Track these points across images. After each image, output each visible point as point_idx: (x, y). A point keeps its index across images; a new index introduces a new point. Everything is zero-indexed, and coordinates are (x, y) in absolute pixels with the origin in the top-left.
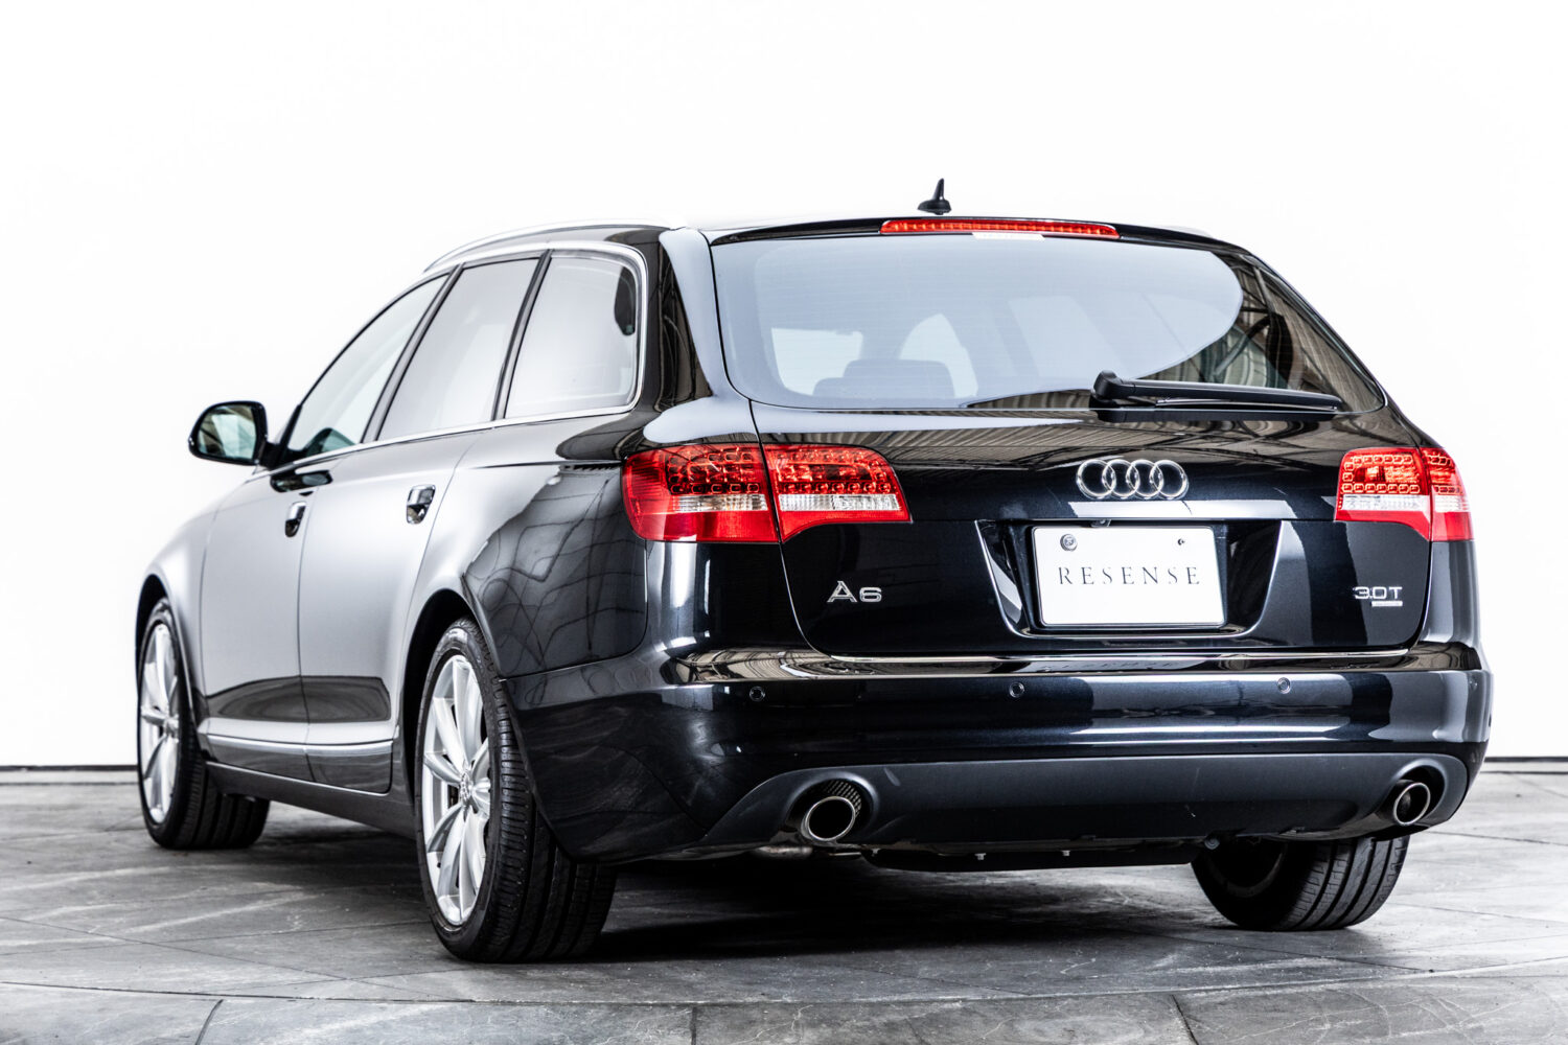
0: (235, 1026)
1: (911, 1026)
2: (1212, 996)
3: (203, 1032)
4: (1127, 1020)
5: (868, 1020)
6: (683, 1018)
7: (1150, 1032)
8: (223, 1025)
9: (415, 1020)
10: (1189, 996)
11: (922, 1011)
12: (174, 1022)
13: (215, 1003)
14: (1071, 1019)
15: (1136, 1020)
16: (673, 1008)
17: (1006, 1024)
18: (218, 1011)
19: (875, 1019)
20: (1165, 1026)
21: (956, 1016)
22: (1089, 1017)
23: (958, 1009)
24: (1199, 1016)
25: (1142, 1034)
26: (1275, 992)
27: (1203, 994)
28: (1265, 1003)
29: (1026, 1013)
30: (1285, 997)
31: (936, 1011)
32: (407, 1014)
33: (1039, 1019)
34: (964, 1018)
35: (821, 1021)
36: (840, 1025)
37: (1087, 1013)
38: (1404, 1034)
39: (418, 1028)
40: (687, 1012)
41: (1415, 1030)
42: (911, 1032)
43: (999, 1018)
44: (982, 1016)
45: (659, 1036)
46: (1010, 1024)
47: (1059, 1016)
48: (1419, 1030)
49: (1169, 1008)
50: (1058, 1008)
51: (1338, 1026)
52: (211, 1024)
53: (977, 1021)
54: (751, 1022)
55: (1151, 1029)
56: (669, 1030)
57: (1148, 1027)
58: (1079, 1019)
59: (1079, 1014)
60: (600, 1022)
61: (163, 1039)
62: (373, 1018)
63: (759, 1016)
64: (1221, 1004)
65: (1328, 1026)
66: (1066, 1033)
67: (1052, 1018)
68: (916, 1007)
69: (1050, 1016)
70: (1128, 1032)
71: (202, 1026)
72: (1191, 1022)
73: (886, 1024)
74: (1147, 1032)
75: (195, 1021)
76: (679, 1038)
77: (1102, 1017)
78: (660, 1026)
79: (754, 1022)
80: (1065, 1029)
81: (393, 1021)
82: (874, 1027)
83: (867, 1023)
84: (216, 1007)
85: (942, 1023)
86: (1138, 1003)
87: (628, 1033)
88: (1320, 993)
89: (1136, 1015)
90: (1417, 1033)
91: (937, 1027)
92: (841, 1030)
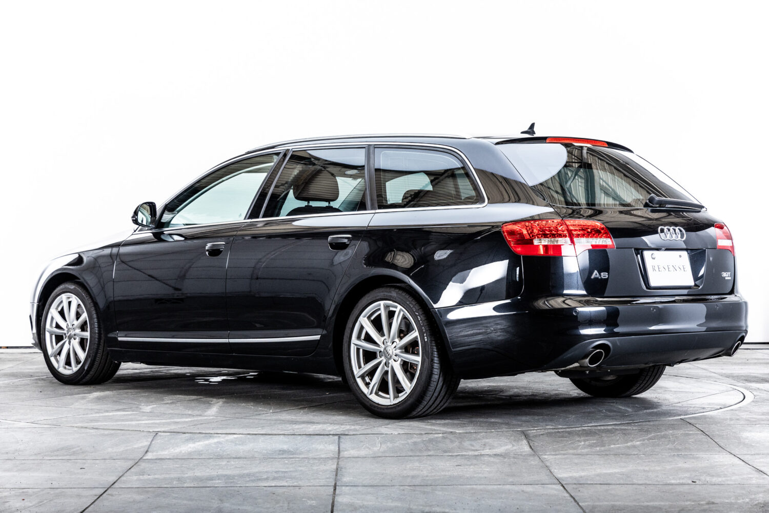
0: (163, 443)
2: (538, 432)
3: (150, 445)
6: (335, 439)
8: (158, 443)
9: (232, 441)
10: (529, 432)
11: (427, 438)
12: (140, 441)
14: (484, 441)
16: (331, 436)
20: (520, 443)
22: (491, 440)
23: (441, 437)
24: (533, 439)
25: (511, 446)
26: (562, 430)
27: (535, 431)
28: (558, 434)
29: (467, 438)
30: (566, 432)
31: (432, 438)
32: (229, 438)
33: (471, 440)
34: (443, 440)
35: (388, 441)
36: (395, 443)
37: (490, 438)
38: (612, 446)
39: (233, 444)
40: (336, 437)
42: (422, 445)
43: (457, 440)
44: (450, 439)
45: (326, 447)
46: (460, 443)
47: (479, 439)
48: (618, 444)
49: (522, 436)
50: (479, 436)
51: (587, 443)
52: (153, 442)
53: (448, 441)
54: (361, 442)
55: (515, 444)
56: (329, 444)
58: (487, 440)
59: (487, 438)
60: (303, 442)
61: (136, 447)
62: (216, 440)
63: (364, 439)
64: (542, 435)
65: (583, 443)
67: (476, 440)
68: (424, 436)
69: (476, 439)
70: (507, 445)
72: (530, 441)
74: (513, 445)
75: (147, 441)
76: (333, 448)
77: (496, 440)
78: (326, 443)
80: (482, 444)
82: (408, 444)
83: (406, 442)
84: (155, 436)
85: (434, 442)
86: (509, 434)
88: (580, 431)
89: (509, 439)
90: (617, 446)
91: (432, 444)
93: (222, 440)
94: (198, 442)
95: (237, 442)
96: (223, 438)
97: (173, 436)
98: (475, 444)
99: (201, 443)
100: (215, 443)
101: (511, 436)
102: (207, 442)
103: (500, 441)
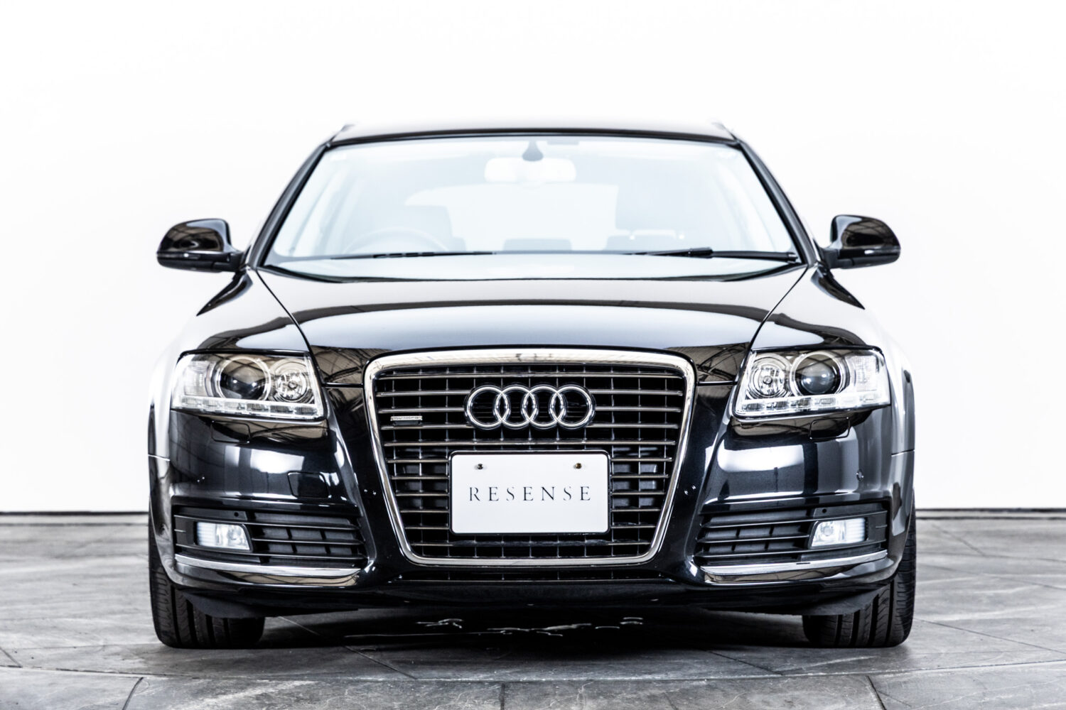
0: (153, 696)
1: (668, 699)
2: (898, 677)
3: (128, 701)
4: (833, 694)
5: (635, 693)
6: (494, 691)
7: (851, 703)
8: (144, 696)
10: (881, 676)
11: (676, 687)
12: (106, 693)
13: (138, 680)
14: (790, 693)
15: (839, 694)
16: (486, 684)
17: (741, 697)
18: (140, 685)
19: (640, 693)
20: (863, 699)
21: (702, 691)
22: (804, 692)
23: (704, 686)
24: (888, 692)
25: (845, 704)
27: (892, 676)
29: (756, 689)
31: (687, 687)
33: (765, 693)
34: (708, 692)
35: (599, 694)
36: (614, 697)
37: (803, 689)
39: (292, 698)
40: (496, 687)
41: (1053, 703)
42: (667, 702)
43: (736, 692)
44: (723, 691)
45: (476, 705)
46: (743, 697)
47: (781, 691)
48: (1057, 702)
49: (865, 685)
50: (780, 685)
52: (134, 695)
53: (718, 694)
54: (546, 695)
55: (852, 701)
56: (484, 700)
57: (849, 699)
58: (796, 693)
59: (797, 690)
60: (430, 694)
61: (99, 706)
63: (552, 690)
66: (786, 704)
67: (776, 693)
68: (672, 684)
69: (774, 691)
70: (835, 702)
71: (127, 697)
72: (882, 696)
73: (649, 697)
74: (848, 703)
75: (122, 692)
76: (491, 706)
77: (812, 692)
78: (476, 698)
79: (548, 694)
80: (785, 701)
81: (272, 693)
82: (639, 699)
83: (634, 696)
84: (138, 683)
85: (692, 696)
86: (841, 682)
87: (452, 703)
89: (840, 690)
90: (1055, 704)
91: (688, 699)
92: (614, 701)
93: (271, 690)
94: (224, 694)
95: (301, 695)
96: (272, 686)
97: (174, 683)
98: (771, 700)
99: (230, 697)
100: (258, 698)
101: (845, 685)
102: (241, 695)
103: (823, 695)
